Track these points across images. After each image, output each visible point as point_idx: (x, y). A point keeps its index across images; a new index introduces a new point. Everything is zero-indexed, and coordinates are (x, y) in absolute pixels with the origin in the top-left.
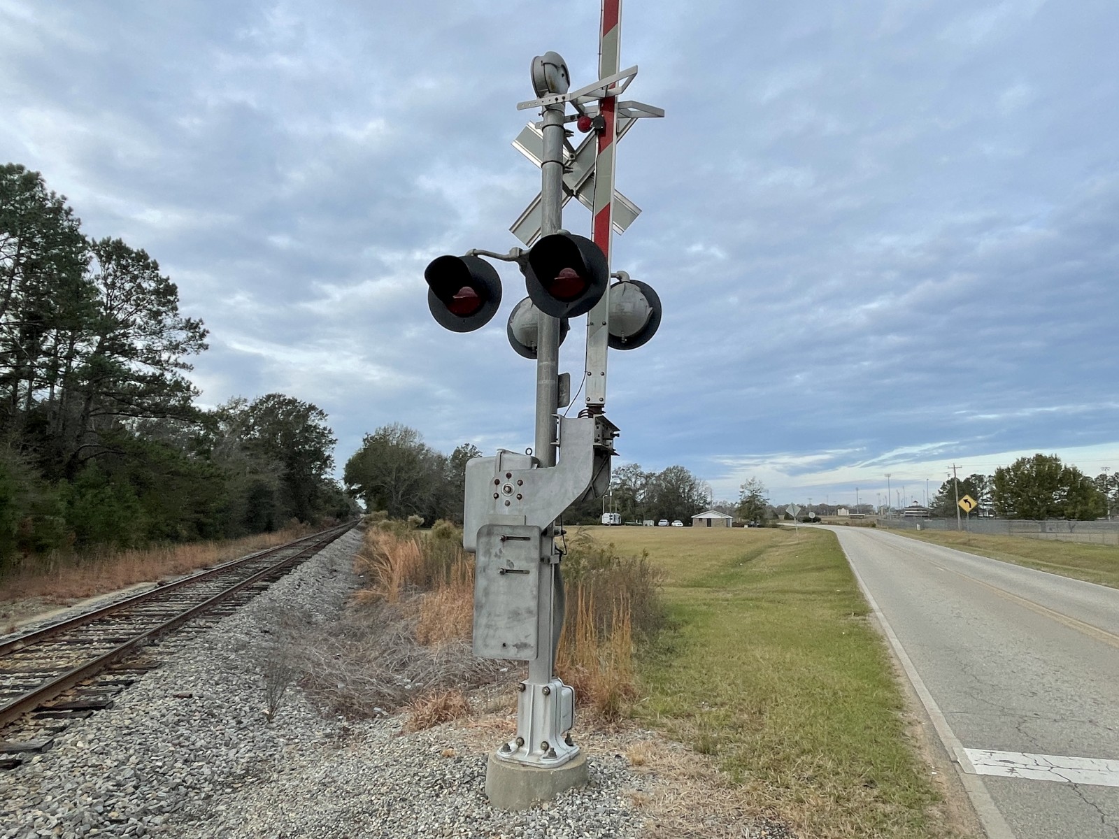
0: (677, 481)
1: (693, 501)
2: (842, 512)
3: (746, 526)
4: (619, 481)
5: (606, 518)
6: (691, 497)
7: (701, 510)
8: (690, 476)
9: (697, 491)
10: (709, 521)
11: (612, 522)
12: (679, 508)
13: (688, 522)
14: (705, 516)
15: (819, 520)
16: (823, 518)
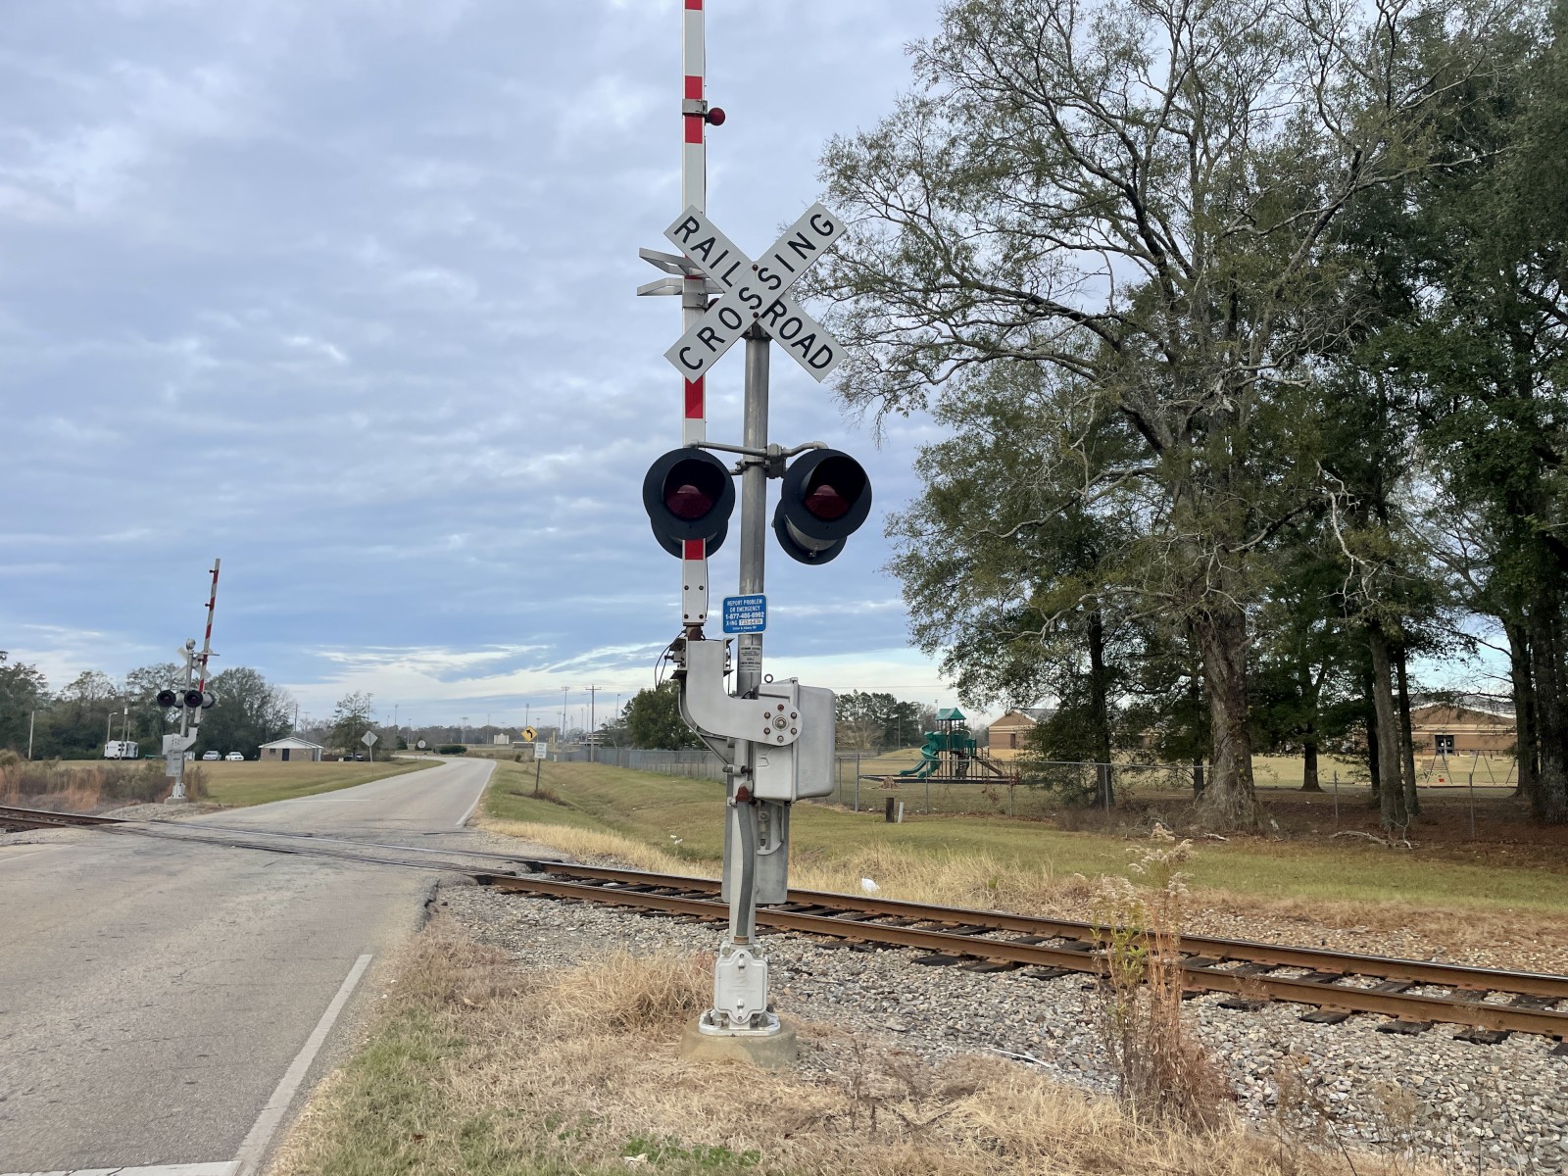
0: (241, 690)
1: (266, 722)
2: (501, 739)
3: (341, 760)
4: (137, 690)
5: (112, 748)
6: (262, 716)
7: (278, 736)
8: (262, 685)
9: (273, 707)
10: (286, 753)
11: (124, 754)
12: (240, 734)
13: (252, 754)
14: (280, 745)
15: (464, 750)
16: (470, 748)
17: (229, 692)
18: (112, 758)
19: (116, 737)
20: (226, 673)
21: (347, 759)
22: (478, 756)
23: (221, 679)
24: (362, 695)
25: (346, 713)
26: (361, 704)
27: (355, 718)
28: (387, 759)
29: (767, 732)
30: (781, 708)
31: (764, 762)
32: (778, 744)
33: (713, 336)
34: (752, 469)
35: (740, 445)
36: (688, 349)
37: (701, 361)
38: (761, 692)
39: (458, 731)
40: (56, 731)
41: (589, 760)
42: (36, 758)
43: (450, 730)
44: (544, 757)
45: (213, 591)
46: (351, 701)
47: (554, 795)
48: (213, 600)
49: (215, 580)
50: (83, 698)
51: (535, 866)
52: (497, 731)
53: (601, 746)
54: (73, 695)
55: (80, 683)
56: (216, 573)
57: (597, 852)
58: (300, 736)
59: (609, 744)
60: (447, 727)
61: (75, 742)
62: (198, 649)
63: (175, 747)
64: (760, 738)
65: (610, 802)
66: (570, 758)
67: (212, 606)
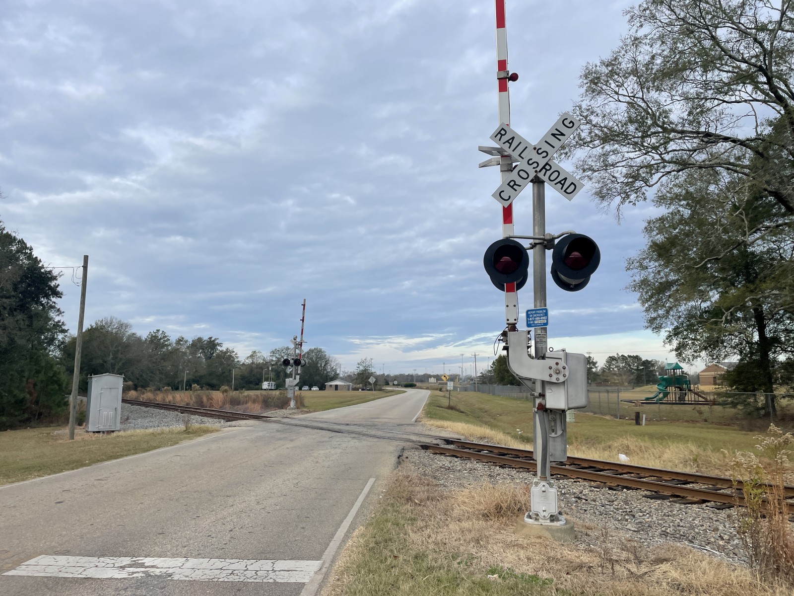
0: (317, 358)
1: (328, 372)
5: (265, 385)
6: (326, 370)
7: (332, 379)
8: (325, 355)
9: (330, 365)
10: (336, 386)
11: (270, 388)
12: (317, 378)
13: (322, 388)
14: (334, 383)
15: (415, 385)
16: (418, 384)
17: (311, 359)
18: (265, 390)
19: (267, 380)
20: (310, 350)
21: (363, 390)
22: (422, 389)
23: (308, 353)
24: (368, 359)
25: (362, 368)
26: (367, 363)
27: (365, 370)
28: (380, 390)
29: (551, 376)
30: (557, 364)
31: (550, 391)
32: (557, 382)
33: (515, 184)
34: (538, 246)
35: (531, 235)
36: (503, 191)
37: (510, 197)
38: (547, 356)
39: (412, 376)
40: (243, 378)
41: (475, 391)
42: (236, 389)
43: (409, 375)
44: (452, 389)
45: (303, 314)
46: (363, 362)
47: (458, 408)
48: (303, 317)
49: (304, 309)
50: (253, 363)
51: (448, 442)
52: (430, 376)
53: (481, 384)
54: (249, 361)
55: (252, 356)
56: (304, 305)
57: (478, 436)
58: (342, 379)
59: (484, 383)
60: (407, 374)
61: (251, 382)
62: (298, 340)
63: (291, 384)
64: (547, 379)
65: (486, 412)
66: (466, 390)
67: (303, 320)
